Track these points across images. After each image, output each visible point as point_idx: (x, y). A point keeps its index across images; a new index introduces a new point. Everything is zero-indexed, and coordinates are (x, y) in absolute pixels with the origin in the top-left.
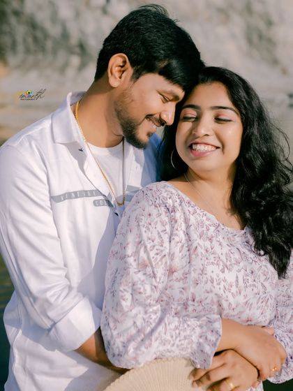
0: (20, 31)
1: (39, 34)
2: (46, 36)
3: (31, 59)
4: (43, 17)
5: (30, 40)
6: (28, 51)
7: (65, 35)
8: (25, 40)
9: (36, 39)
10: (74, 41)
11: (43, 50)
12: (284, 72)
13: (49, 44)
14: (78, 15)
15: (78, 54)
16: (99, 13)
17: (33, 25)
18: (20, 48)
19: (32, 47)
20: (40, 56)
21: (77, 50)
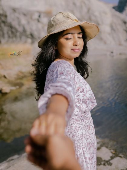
0: (6, 29)
1: (14, 30)
2: (17, 31)
3: (11, 40)
4: (15, 24)
5: (10, 33)
6: (9, 37)
7: (25, 31)
8: (8, 33)
9: (12, 32)
10: (28, 33)
11: (16, 36)
12: (105, 43)
13: (18, 34)
14: (28, 23)
15: (30, 38)
16: (36, 21)
17: (11, 27)
18: (6, 36)
19: (11, 36)
20: (14, 39)
21: (30, 36)
